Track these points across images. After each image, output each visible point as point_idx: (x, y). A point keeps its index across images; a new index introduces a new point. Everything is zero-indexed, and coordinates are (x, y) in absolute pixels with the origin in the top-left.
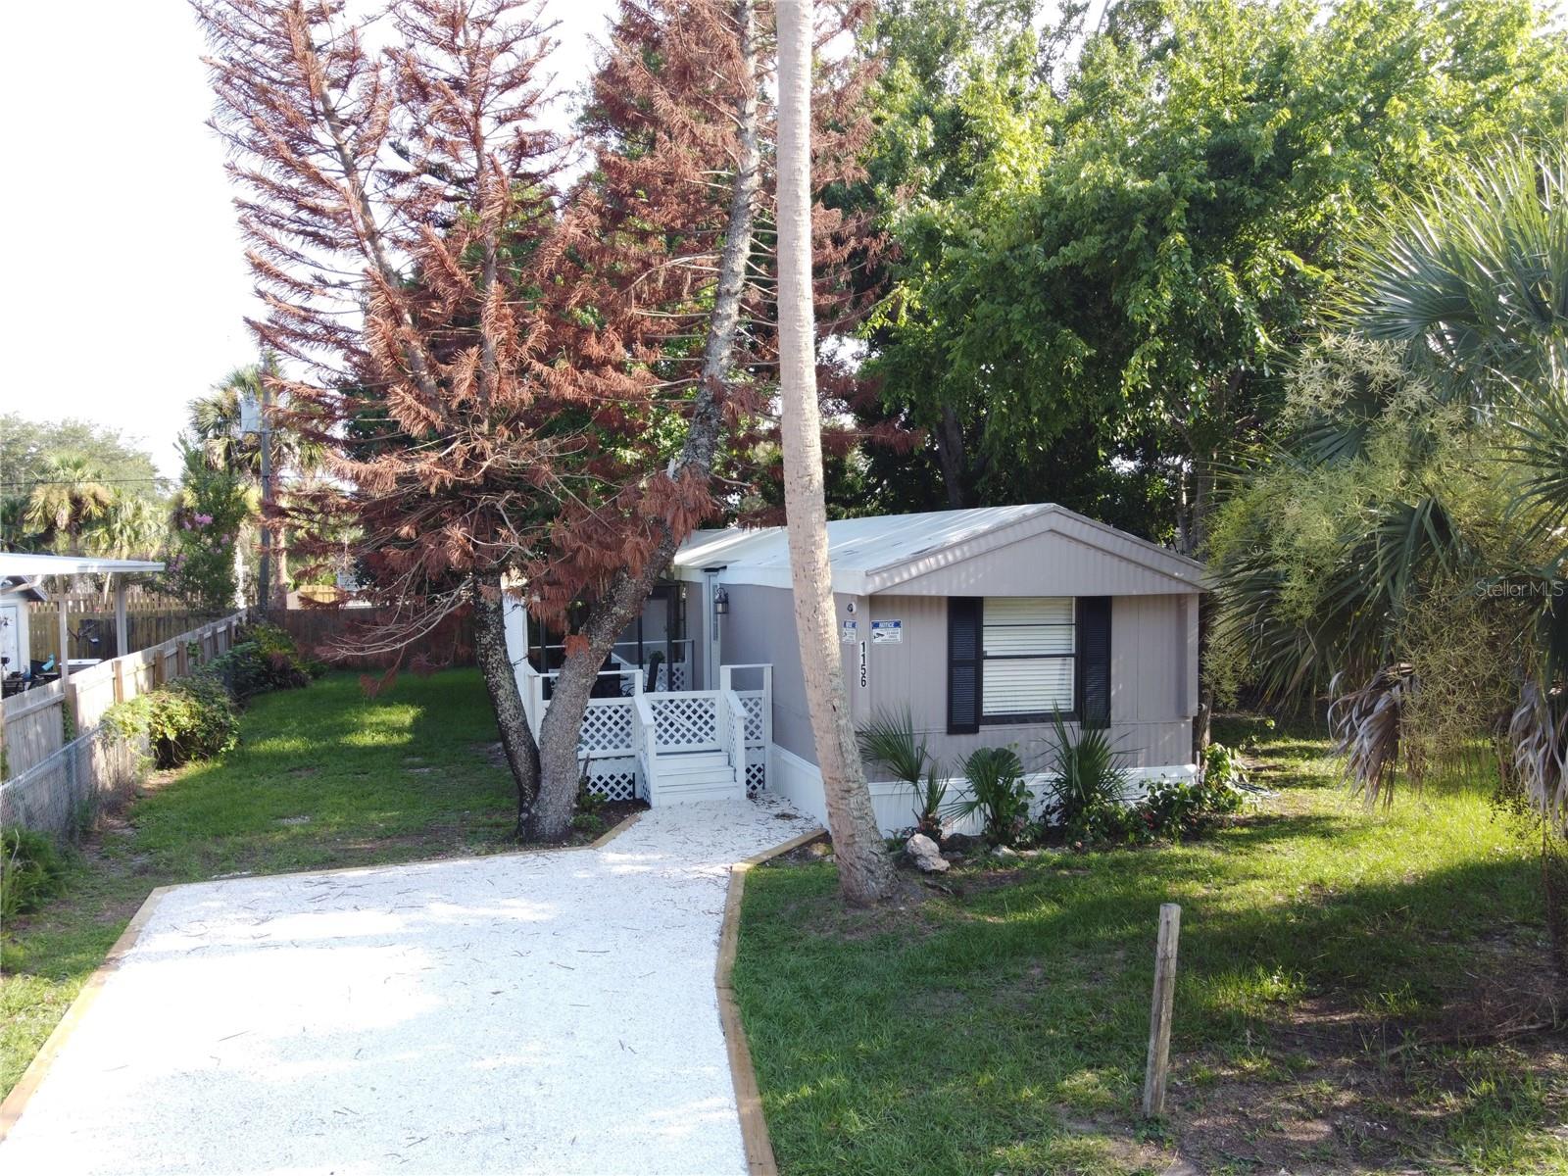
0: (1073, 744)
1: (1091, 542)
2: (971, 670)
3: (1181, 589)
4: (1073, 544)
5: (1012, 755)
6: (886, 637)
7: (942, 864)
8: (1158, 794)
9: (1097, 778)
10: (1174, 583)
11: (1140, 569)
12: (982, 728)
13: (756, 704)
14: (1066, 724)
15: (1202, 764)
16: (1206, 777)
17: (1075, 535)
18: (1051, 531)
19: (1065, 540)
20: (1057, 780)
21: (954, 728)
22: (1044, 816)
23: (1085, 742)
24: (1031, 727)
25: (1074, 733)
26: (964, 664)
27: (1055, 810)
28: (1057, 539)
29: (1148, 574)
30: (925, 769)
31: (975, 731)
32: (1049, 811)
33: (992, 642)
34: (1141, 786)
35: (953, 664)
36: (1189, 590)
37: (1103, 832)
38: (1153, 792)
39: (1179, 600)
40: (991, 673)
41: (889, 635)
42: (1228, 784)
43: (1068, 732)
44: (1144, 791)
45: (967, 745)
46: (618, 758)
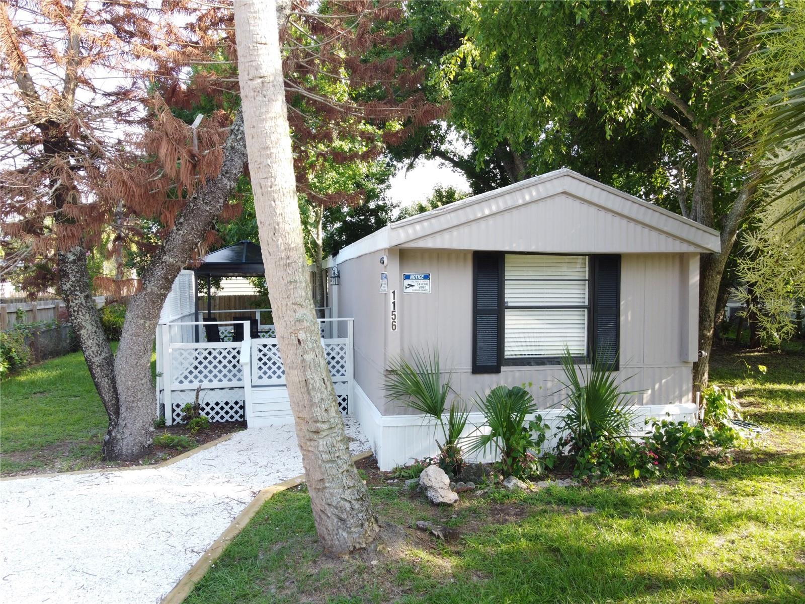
0: (583, 384)
1: (602, 203)
2: (493, 319)
3: (684, 248)
4: (585, 206)
5: (525, 393)
6: (416, 288)
7: (451, 497)
8: (662, 431)
9: (605, 415)
10: (678, 242)
11: (646, 230)
12: (503, 368)
13: (342, 349)
14: (576, 367)
15: (701, 403)
16: (706, 414)
17: (587, 197)
18: (564, 193)
19: (578, 202)
20: (569, 416)
21: (478, 368)
22: (558, 447)
23: (593, 383)
24: (548, 368)
25: (585, 375)
26: (488, 312)
27: (566, 443)
28: (570, 200)
29: (654, 234)
30: (447, 405)
31: (497, 370)
32: (562, 443)
33: (513, 294)
34: (646, 423)
35: (477, 312)
36: (692, 249)
37: (609, 467)
38: (658, 429)
39: (682, 259)
40: (512, 321)
41: (418, 286)
42: (725, 421)
43: (578, 372)
44: (649, 428)
45: (489, 383)
46: (232, 388)
